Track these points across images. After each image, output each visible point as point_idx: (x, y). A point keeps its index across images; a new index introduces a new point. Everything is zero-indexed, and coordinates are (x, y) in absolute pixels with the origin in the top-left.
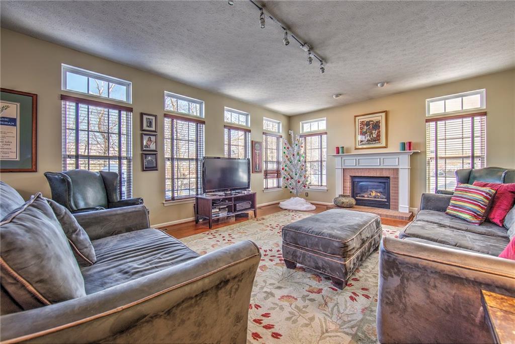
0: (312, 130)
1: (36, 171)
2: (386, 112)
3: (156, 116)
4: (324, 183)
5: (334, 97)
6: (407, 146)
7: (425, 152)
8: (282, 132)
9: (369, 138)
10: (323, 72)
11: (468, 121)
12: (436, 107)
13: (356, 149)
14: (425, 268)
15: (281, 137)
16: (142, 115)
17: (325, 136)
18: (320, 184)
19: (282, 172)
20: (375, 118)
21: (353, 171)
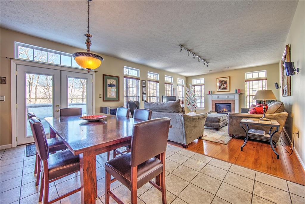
0: (198, 83)
1: (119, 101)
2: (230, 77)
3: (145, 81)
4: (203, 106)
5: (209, 71)
6: (238, 91)
7: (245, 93)
8: (184, 84)
9: (223, 88)
10: (208, 66)
11: (260, 81)
12: (249, 76)
13: (217, 92)
14: (236, 116)
15: (184, 86)
16: (142, 81)
17: (204, 86)
18: (201, 107)
19: (184, 102)
20: (225, 79)
21: (216, 101)
